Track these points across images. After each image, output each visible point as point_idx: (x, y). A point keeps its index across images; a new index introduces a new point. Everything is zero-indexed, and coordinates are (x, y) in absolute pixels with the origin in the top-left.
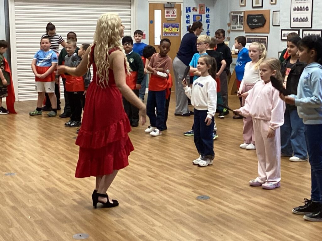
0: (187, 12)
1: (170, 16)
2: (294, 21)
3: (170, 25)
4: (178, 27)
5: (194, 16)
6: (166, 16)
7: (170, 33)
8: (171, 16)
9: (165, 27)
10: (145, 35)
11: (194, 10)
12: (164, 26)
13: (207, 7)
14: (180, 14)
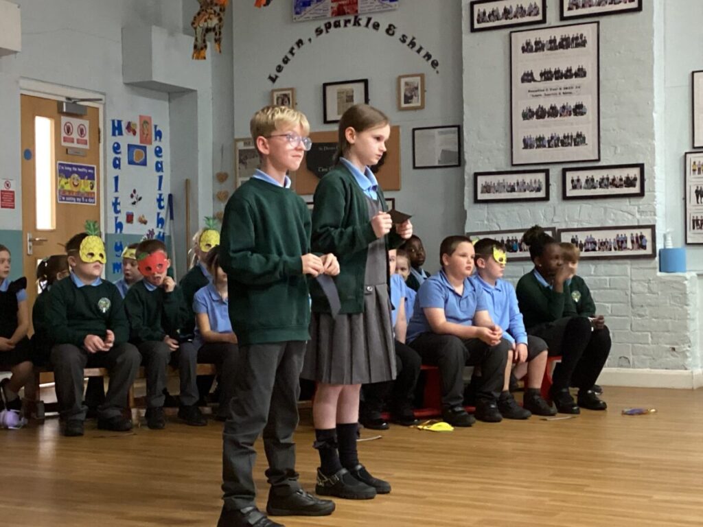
0: (114, 134)
1: (73, 142)
2: (527, 145)
3: (75, 169)
4: (94, 179)
5: (130, 147)
6: (65, 140)
7: (74, 194)
8: (75, 141)
9: (62, 174)
10: (13, 196)
11: (129, 132)
12: (61, 171)
13: (156, 127)
14: (97, 139)
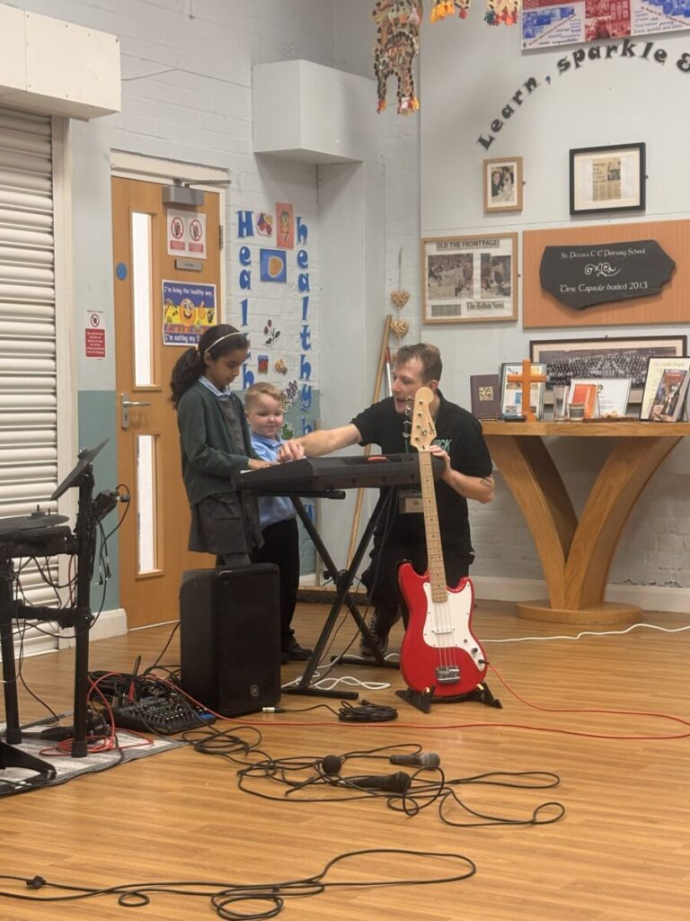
0: (241, 235)
1: (183, 248)
3: (186, 291)
4: (213, 307)
5: (264, 253)
6: (172, 246)
7: (186, 332)
8: (187, 246)
9: (168, 300)
10: (103, 338)
11: (262, 229)
12: (167, 295)
13: (299, 219)
14: (218, 242)
